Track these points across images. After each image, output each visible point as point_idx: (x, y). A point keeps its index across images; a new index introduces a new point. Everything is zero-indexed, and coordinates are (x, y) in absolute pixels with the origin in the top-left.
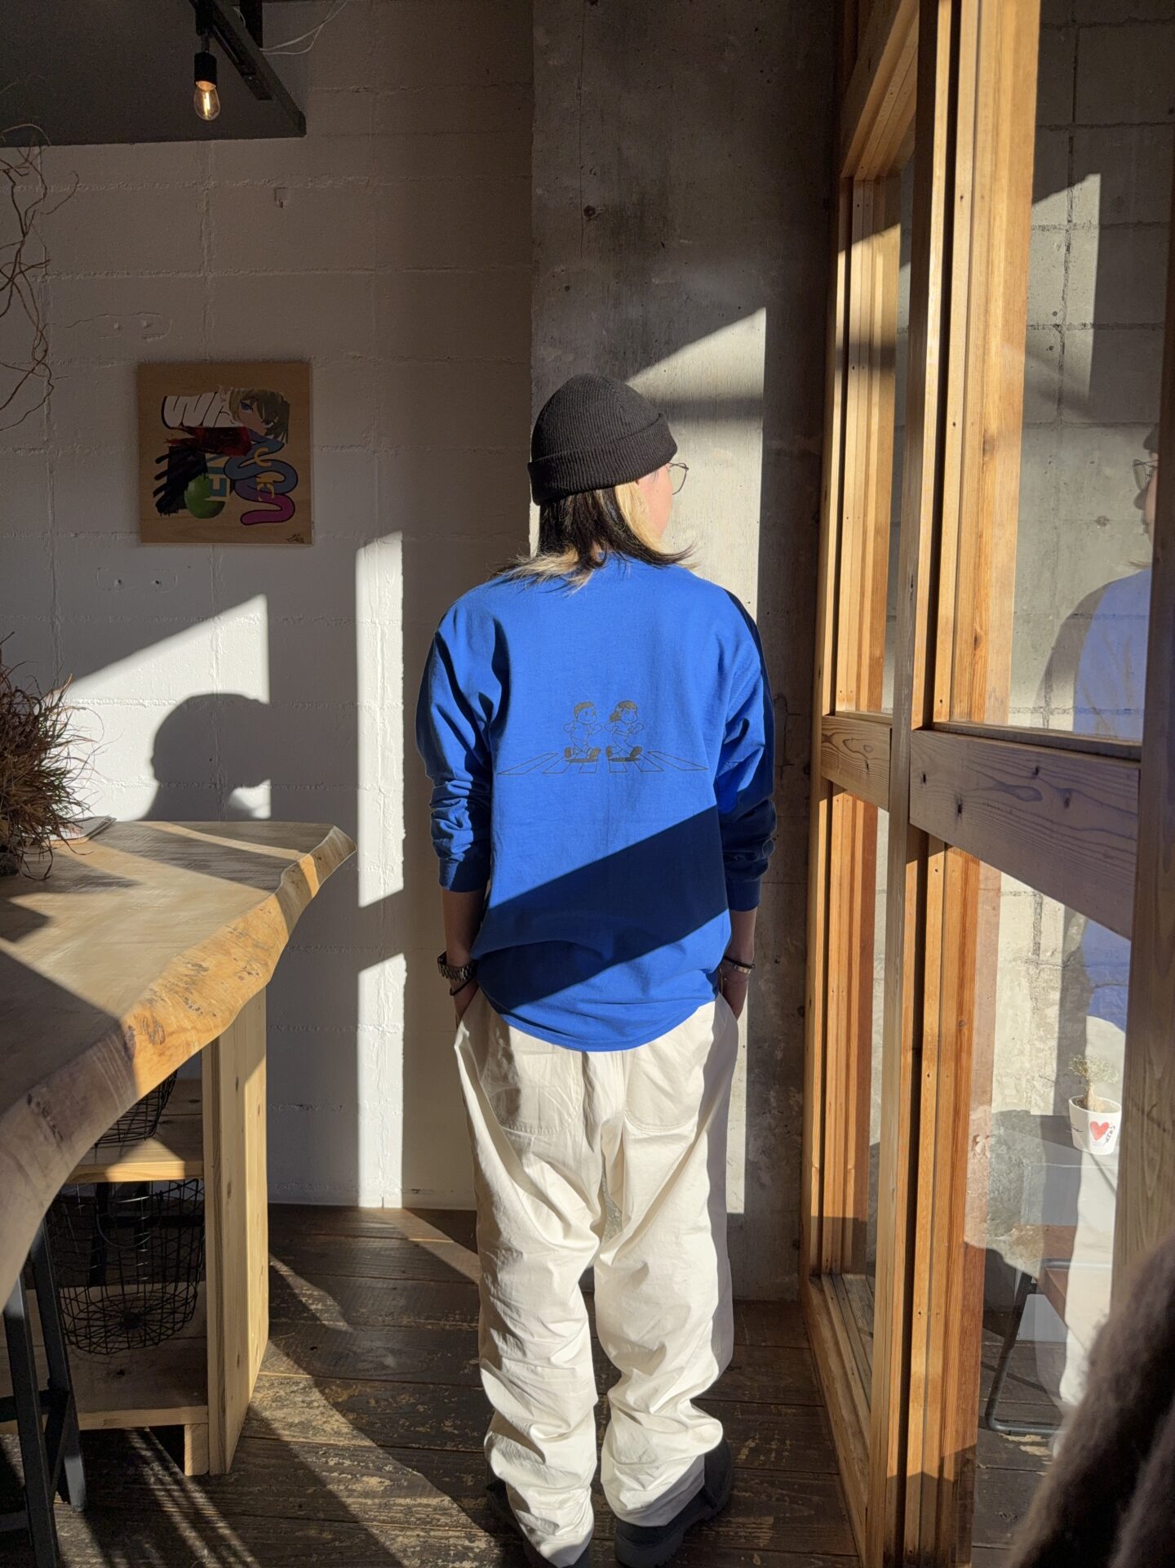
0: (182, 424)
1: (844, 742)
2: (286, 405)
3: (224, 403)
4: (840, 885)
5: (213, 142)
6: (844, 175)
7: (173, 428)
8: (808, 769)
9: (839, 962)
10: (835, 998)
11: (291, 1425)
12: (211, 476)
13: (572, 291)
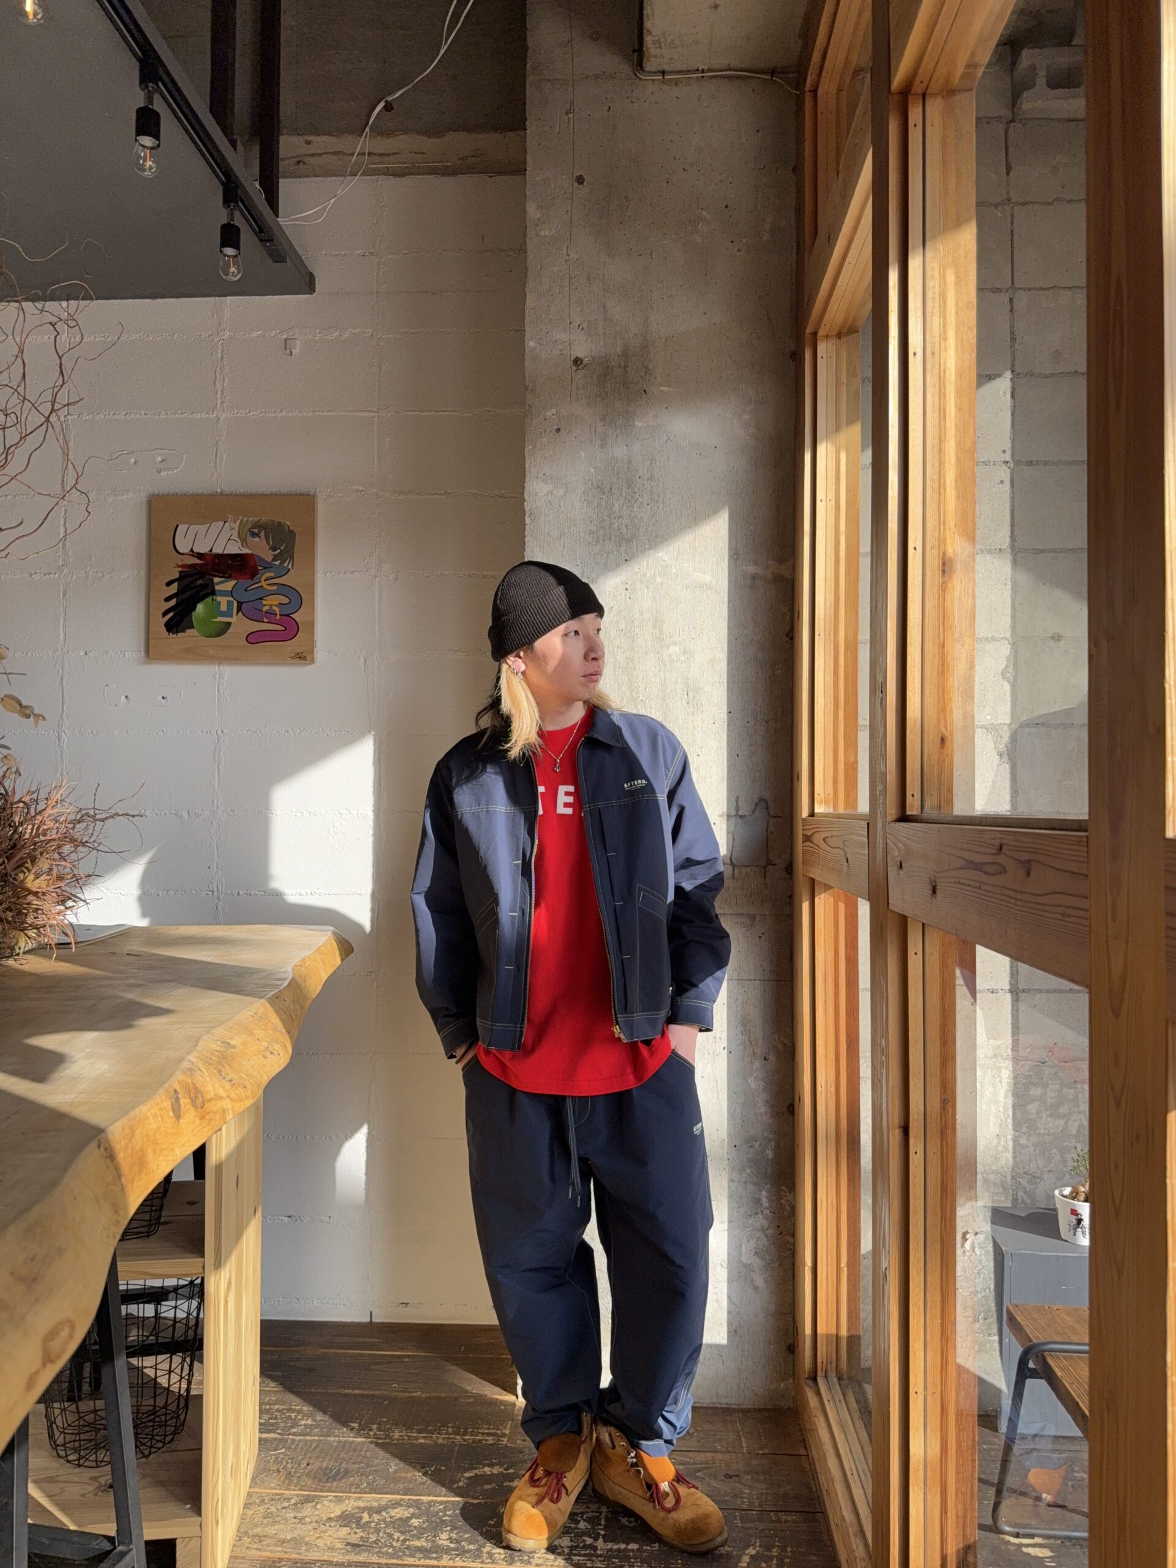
0: (192, 550)
1: (824, 839)
2: (292, 533)
3: (233, 532)
4: (825, 980)
5: (229, 298)
6: (809, 330)
7: (183, 554)
8: (790, 869)
9: (826, 1057)
10: (824, 1094)
11: (283, 1541)
12: (219, 598)
13: (562, 431)
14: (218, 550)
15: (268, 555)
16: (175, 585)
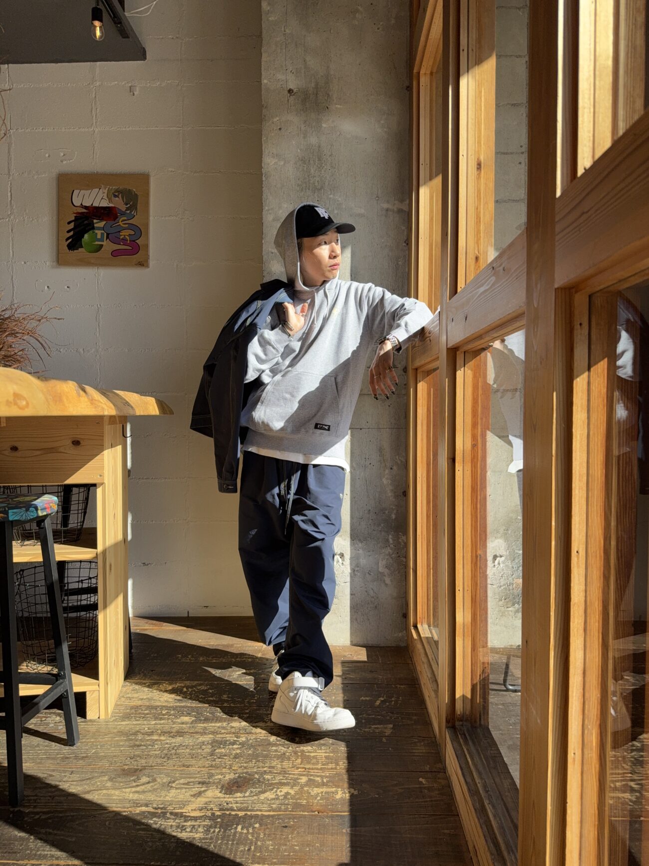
0: (81, 204)
2: (136, 195)
3: (104, 194)
5: (98, 63)
7: (77, 207)
8: (405, 370)
9: (422, 463)
10: (420, 481)
12: (96, 231)
13: (283, 130)
14: (96, 204)
15: (123, 208)
16: (72, 224)
